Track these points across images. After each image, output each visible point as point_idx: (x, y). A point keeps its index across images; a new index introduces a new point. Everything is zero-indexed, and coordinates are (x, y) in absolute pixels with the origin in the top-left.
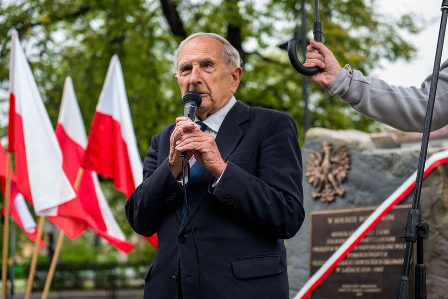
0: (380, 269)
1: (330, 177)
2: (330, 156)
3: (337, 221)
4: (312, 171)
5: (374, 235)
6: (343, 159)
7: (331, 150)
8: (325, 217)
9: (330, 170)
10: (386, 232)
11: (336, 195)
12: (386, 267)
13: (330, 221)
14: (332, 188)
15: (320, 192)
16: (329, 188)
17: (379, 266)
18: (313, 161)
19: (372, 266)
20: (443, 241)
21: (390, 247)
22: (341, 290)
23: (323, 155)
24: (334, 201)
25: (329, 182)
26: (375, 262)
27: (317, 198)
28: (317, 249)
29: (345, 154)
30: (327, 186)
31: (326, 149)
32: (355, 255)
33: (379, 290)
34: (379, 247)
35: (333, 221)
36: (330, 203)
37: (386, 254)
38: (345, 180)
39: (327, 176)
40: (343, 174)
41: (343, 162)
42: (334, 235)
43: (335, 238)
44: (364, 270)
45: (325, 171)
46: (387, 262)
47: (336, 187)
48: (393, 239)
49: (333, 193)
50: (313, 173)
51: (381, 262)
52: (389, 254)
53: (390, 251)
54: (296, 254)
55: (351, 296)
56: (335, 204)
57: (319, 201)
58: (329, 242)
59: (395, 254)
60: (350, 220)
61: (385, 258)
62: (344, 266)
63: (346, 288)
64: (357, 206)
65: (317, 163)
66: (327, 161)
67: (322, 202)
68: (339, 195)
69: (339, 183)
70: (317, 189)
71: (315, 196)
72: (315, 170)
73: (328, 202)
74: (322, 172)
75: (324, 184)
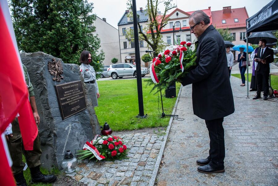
0: (78, 101)
1: (59, 72)
2: (57, 64)
3: (65, 87)
6: (60, 66)
8: (61, 87)
9: (58, 69)
10: (78, 89)
12: (79, 99)
13: (63, 88)
16: (59, 76)
17: (78, 100)
18: (51, 65)
19: (77, 100)
20: (86, 90)
21: (79, 93)
22: (71, 111)
23: (55, 63)
25: (59, 74)
26: (77, 99)
28: (61, 99)
29: (60, 63)
32: (72, 98)
33: (80, 107)
34: (77, 94)
38: (62, 73)
42: (65, 93)
44: (75, 102)
47: (61, 76)
48: (79, 91)
49: (60, 78)
53: (79, 95)
55: (74, 111)
56: (61, 82)
57: (56, 81)
58: (65, 95)
59: (81, 95)
60: (69, 87)
61: (79, 97)
62: (71, 102)
63: (73, 109)
64: (67, 82)
65: (53, 66)
66: (57, 66)
67: (57, 81)
68: (62, 79)
69: (61, 74)
70: (55, 76)
71: (55, 79)
72: (52, 69)
73: (59, 81)
74: (56, 70)
75: (57, 74)
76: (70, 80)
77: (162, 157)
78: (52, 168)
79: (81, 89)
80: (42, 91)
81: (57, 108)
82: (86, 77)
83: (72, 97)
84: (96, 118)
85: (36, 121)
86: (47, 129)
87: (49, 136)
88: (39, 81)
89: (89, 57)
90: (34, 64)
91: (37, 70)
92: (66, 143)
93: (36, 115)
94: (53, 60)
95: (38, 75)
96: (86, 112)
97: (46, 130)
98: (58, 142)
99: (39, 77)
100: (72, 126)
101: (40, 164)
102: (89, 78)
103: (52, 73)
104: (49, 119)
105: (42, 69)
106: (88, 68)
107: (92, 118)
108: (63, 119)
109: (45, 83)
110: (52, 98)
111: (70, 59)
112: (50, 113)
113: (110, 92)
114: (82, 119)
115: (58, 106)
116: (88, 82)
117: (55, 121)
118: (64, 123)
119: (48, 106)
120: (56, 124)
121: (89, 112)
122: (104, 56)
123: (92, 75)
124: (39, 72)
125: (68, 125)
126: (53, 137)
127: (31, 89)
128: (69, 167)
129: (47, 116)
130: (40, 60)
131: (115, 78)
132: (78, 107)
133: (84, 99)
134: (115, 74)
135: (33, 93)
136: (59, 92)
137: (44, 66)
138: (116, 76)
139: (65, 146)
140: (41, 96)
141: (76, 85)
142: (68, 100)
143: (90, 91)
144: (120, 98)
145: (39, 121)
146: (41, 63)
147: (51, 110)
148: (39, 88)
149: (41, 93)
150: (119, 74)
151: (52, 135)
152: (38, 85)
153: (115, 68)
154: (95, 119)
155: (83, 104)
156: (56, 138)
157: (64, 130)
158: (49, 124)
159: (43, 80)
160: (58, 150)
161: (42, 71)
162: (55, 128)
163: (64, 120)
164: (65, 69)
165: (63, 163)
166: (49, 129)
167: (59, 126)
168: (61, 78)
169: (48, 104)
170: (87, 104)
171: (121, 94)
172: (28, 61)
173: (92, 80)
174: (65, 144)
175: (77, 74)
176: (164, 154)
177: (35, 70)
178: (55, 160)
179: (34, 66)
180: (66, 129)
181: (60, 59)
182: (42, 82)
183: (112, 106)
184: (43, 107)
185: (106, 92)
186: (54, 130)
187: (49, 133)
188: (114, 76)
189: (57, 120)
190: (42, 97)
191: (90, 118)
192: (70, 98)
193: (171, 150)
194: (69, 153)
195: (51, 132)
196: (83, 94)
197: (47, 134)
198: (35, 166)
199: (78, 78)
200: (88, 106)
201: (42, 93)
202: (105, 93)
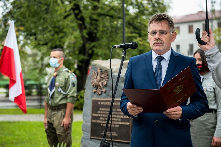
0: (118, 126)
1: (100, 83)
2: (100, 74)
3: (102, 103)
4: (93, 80)
5: (116, 111)
6: (105, 76)
7: (101, 72)
8: (97, 101)
9: (100, 81)
11: (102, 92)
12: (120, 125)
13: (99, 103)
14: (101, 88)
15: (96, 90)
16: (100, 88)
18: (94, 75)
19: (115, 124)
21: (122, 117)
23: (98, 74)
24: (101, 94)
25: (100, 86)
27: (95, 92)
28: (94, 115)
29: (107, 74)
30: (99, 87)
31: (99, 71)
33: (117, 135)
34: (118, 116)
35: (101, 103)
36: (100, 95)
37: (120, 120)
38: (106, 86)
39: (99, 83)
40: (105, 83)
41: (105, 78)
42: (101, 109)
43: (101, 111)
45: (99, 81)
46: (120, 123)
47: (102, 88)
49: (101, 91)
50: (94, 81)
51: (118, 123)
52: (121, 120)
53: (121, 119)
54: (86, 116)
57: (96, 94)
58: (99, 112)
59: (124, 120)
60: (107, 103)
62: (104, 123)
64: (110, 97)
65: (95, 77)
69: (104, 86)
70: (95, 88)
74: (97, 81)
76: (116, 95)
103: (93, 84)
108: (90, 138)
110: (87, 110)
118: (91, 143)
136: (94, 107)
142: (101, 118)
167: (85, 142)
192: (105, 117)
196: (128, 120)
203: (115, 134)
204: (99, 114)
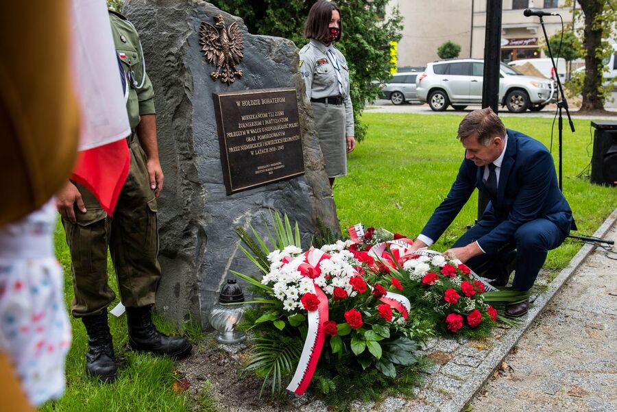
0: (281, 148)
3: (244, 103)
5: (275, 117)
8: (233, 99)
10: (282, 113)
12: (283, 143)
13: (239, 104)
17: (280, 145)
19: (276, 145)
20: (308, 119)
21: (286, 126)
22: (256, 172)
26: (278, 141)
28: (230, 135)
32: (263, 137)
33: (283, 166)
34: (279, 127)
35: (241, 104)
42: (243, 118)
43: (245, 122)
44: (271, 149)
46: (285, 140)
48: (287, 120)
51: (281, 141)
52: (285, 133)
53: (285, 130)
55: (265, 176)
56: (234, 85)
57: (218, 81)
58: (241, 125)
59: (289, 132)
60: (256, 102)
61: (284, 137)
62: (257, 149)
63: (261, 169)
64: (252, 88)
65: (215, 37)
66: (225, 37)
67: (223, 82)
68: (238, 76)
69: (237, 63)
70: (217, 67)
71: (217, 74)
72: (212, 44)
73: (228, 83)
74: (221, 49)
75: (225, 62)
76: (261, 83)
77: (509, 353)
78: (186, 322)
79: (293, 114)
80: (178, 104)
81: (214, 160)
82: (317, 82)
83: (263, 133)
84: (330, 208)
85: (151, 184)
86: (184, 214)
87: (187, 234)
88: (174, 76)
89: (333, 21)
90: (163, 27)
91: (170, 45)
92: (230, 261)
93: (154, 166)
94: (216, 20)
95: (172, 58)
96: (302, 184)
97: (181, 216)
98: (206, 254)
99: (173, 65)
100: (253, 218)
101: (154, 302)
102: (326, 86)
103: (210, 56)
104: (191, 187)
105: (183, 42)
106: (325, 57)
107: (319, 207)
108: (229, 193)
109: (187, 84)
110: (203, 126)
111: (295, 31)
112: (193, 170)
113: (411, 148)
114: (287, 203)
115: (218, 154)
116: (322, 100)
117: (204, 195)
118: (230, 203)
119: (191, 148)
120: (210, 201)
121: (312, 186)
122: (402, 28)
123: (336, 77)
124: (174, 50)
125: (242, 212)
126: (196, 236)
127: (147, 95)
128: (229, 326)
129: (186, 178)
130: (179, 15)
131: (439, 106)
132: (279, 165)
133: (298, 145)
134: (440, 96)
135: (151, 107)
136: (227, 114)
137: (189, 34)
138: (443, 101)
139: (226, 269)
140: (176, 120)
141: (278, 100)
142: (249, 139)
143: (325, 127)
144: (435, 168)
145: (160, 186)
146: (180, 26)
147: (198, 161)
148: (172, 97)
149: (175, 111)
150: (454, 96)
151: (195, 232)
152: (169, 87)
153: (444, 73)
154: (328, 211)
155: (293, 158)
156: (204, 240)
157: (230, 223)
158: (190, 199)
159: (184, 73)
160: (205, 274)
161: (182, 48)
162: (205, 215)
163: (233, 196)
164: (250, 50)
165: (215, 312)
166: (187, 214)
167: (216, 209)
168: (235, 75)
169: (191, 143)
170: (308, 163)
171: (442, 159)
172: (150, 16)
173: (335, 93)
174: (226, 263)
175: (287, 68)
176: (519, 345)
177: (166, 44)
178: (194, 300)
179: (164, 33)
180: (235, 222)
181: (236, 18)
182: (181, 79)
183: (402, 190)
184: (178, 151)
185: (398, 146)
186: (201, 217)
187: (186, 225)
188: (438, 102)
189: (213, 191)
190: (178, 122)
191: (313, 205)
192: (256, 135)
193: (548, 338)
194: (232, 287)
195: (193, 223)
196: (296, 131)
197: (181, 225)
198: (139, 305)
199: (288, 80)
200: (309, 167)
201: (178, 112)
202: (393, 149)
203: (280, 165)
204: (243, 129)
